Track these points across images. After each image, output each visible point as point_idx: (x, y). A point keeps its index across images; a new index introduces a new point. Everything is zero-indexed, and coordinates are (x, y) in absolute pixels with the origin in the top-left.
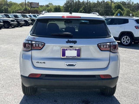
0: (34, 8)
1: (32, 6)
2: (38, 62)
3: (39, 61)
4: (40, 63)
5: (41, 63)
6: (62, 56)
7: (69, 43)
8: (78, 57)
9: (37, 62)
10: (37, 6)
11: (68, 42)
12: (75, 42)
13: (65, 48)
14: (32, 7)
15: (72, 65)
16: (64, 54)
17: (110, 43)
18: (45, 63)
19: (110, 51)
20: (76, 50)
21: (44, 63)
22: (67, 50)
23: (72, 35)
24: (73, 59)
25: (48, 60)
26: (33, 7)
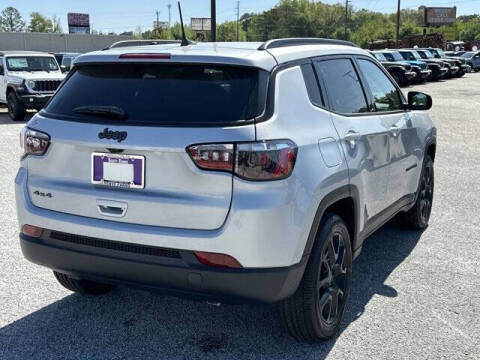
0: (438, 26)
1: (430, 20)
2: (38, 193)
3: (41, 190)
5: (43, 194)
6: (95, 180)
7: (112, 140)
8: (137, 187)
9: (35, 193)
10: (451, 20)
11: (105, 135)
12: (121, 137)
13: (100, 154)
14: (428, 25)
15: (118, 210)
16: (98, 174)
17: (235, 144)
19: (233, 174)
20: (130, 161)
21: (50, 195)
22: (106, 159)
23: (122, 113)
24: (122, 190)
26: (433, 25)
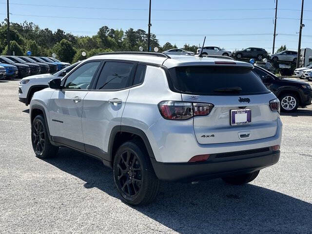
2: (204, 136)
4: (207, 136)
5: (209, 136)
8: (250, 123)
9: (202, 136)
11: (241, 100)
12: (248, 100)
13: (235, 110)
18: (213, 136)
20: (246, 112)
22: (237, 112)
25: (218, 130)
